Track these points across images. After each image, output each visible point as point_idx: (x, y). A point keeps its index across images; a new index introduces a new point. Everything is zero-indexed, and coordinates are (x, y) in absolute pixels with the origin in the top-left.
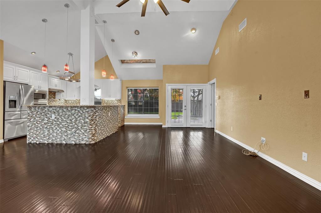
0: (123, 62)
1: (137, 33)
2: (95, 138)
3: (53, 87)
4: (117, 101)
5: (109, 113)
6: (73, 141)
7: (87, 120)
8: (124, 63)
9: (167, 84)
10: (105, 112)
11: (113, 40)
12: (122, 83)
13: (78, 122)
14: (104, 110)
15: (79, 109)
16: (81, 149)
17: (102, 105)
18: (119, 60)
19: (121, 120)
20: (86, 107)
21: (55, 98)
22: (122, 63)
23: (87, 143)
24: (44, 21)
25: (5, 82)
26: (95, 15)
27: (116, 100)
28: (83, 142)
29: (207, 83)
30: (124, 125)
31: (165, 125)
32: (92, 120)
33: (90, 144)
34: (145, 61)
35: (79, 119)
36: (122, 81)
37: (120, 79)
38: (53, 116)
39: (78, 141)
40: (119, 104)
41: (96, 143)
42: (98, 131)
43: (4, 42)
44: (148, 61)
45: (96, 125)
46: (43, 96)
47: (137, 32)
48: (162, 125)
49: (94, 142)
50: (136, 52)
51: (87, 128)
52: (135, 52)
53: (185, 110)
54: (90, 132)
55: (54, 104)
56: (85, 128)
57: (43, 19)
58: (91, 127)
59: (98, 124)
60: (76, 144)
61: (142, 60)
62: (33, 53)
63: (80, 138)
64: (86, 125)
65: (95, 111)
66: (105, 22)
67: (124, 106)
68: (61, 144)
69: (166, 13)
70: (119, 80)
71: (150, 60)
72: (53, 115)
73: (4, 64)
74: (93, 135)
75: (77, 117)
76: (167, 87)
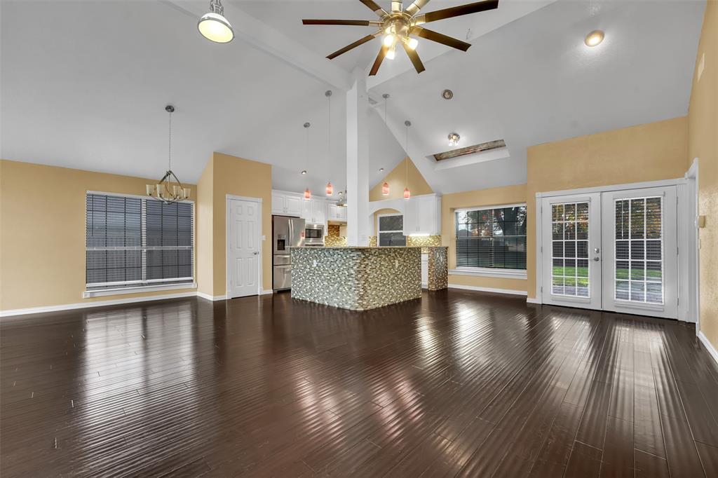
0: (438, 158)
1: (447, 96)
2: (365, 303)
3: (335, 219)
4: (433, 237)
5: (397, 262)
6: (335, 302)
7: (352, 272)
8: (441, 159)
9: (540, 193)
10: (385, 260)
11: (408, 123)
12: (442, 200)
13: (341, 273)
14: (384, 256)
15: (342, 253)
16: (344, 317)
17: (407, 246)
18: (427, 157)
19: (437, 278)
20: (351, 249)
21: (338, 235)
22: (438, 160)
23: (351, 309)
24: (306, 125)
25: (273, 216)
26: (367, 91)
27: (430, 236)
28: (347, 307)
29: (684, 176)
30: (446, 289)
31: (535, 297)
32: (359, 272)
33: (356, 311)
34: (485, 146)
35: (342, 269)
36: (441, 197)
37: (435, 194)
38: (315, 263)
39: (341, 304)
40: (436, 244)
41: (365, 312)
42: (369, 291)
43: (272, 167)
44: (491, 146)
45: (366, 281)
46: (319, 234)
47: (447, 93)
48: (526, 296)
49: (363, 309)
50: (457, 132)
51: (352, 284)
52: (455, 135)
53: (597, 260)
54: (357, 292)
55: (337, 244)
56: (349, 283)
57: (305, 123)
58: (357, 282)
59: (370, 280)
60: (339, 308)
61: (478, 146)
62: (304, 173)
63: (344, 300)
64: (350, 279)
65: (363, 256)
66: (385, 96)
67: (447, 248)
68: (323, 305)
69: (463, 46)
70: (434, 197)
71: (495, 142)
72: (315, 261)
73: (272, 194)
74: (361, 297)
75: (339, 265)
76: (537, 200)
